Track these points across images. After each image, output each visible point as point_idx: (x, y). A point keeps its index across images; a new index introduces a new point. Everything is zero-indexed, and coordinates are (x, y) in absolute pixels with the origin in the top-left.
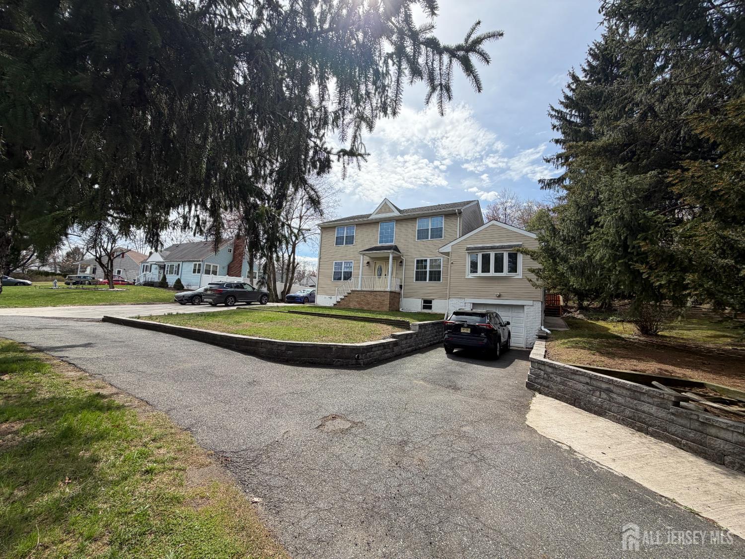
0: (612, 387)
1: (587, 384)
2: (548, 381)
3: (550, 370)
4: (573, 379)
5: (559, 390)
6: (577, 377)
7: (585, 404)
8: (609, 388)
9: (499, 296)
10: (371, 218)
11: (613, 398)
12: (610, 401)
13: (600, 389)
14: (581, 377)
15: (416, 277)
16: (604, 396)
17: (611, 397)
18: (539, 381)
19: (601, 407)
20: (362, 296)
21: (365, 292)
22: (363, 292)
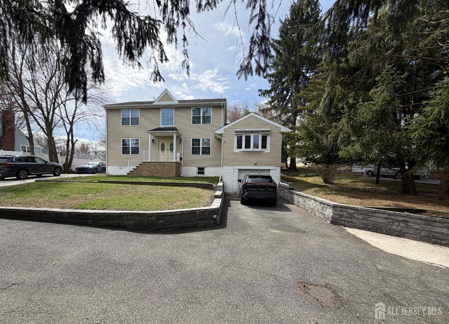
0: (408, 219)
1: (386, 218)
2: (351, 218)
3: (352, 211)
4: (373, 216)
5: (362, 224)
6: (377, 215)
7: (386, 231)
8: (406, 220)
9: (256, 164)
10: (154, 104)
11: (410, 226)
12: (407, 227)
13: (399, 221)
14: (380, 214)
15: (192, 151)
16: (402, 224)
17: (408, 225)
18: (343, 219)
19: (400, 232)
20: (152, 167)
21: (155, 163)
22: (153, 163)
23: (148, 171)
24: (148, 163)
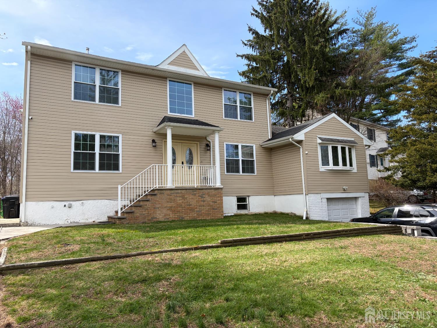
9: (346, 190)
15: (227, 168)
20: (178, 198)
21: (183, 191)
22: (180, 191)
23: (170, 209)
24: (168, 191)
